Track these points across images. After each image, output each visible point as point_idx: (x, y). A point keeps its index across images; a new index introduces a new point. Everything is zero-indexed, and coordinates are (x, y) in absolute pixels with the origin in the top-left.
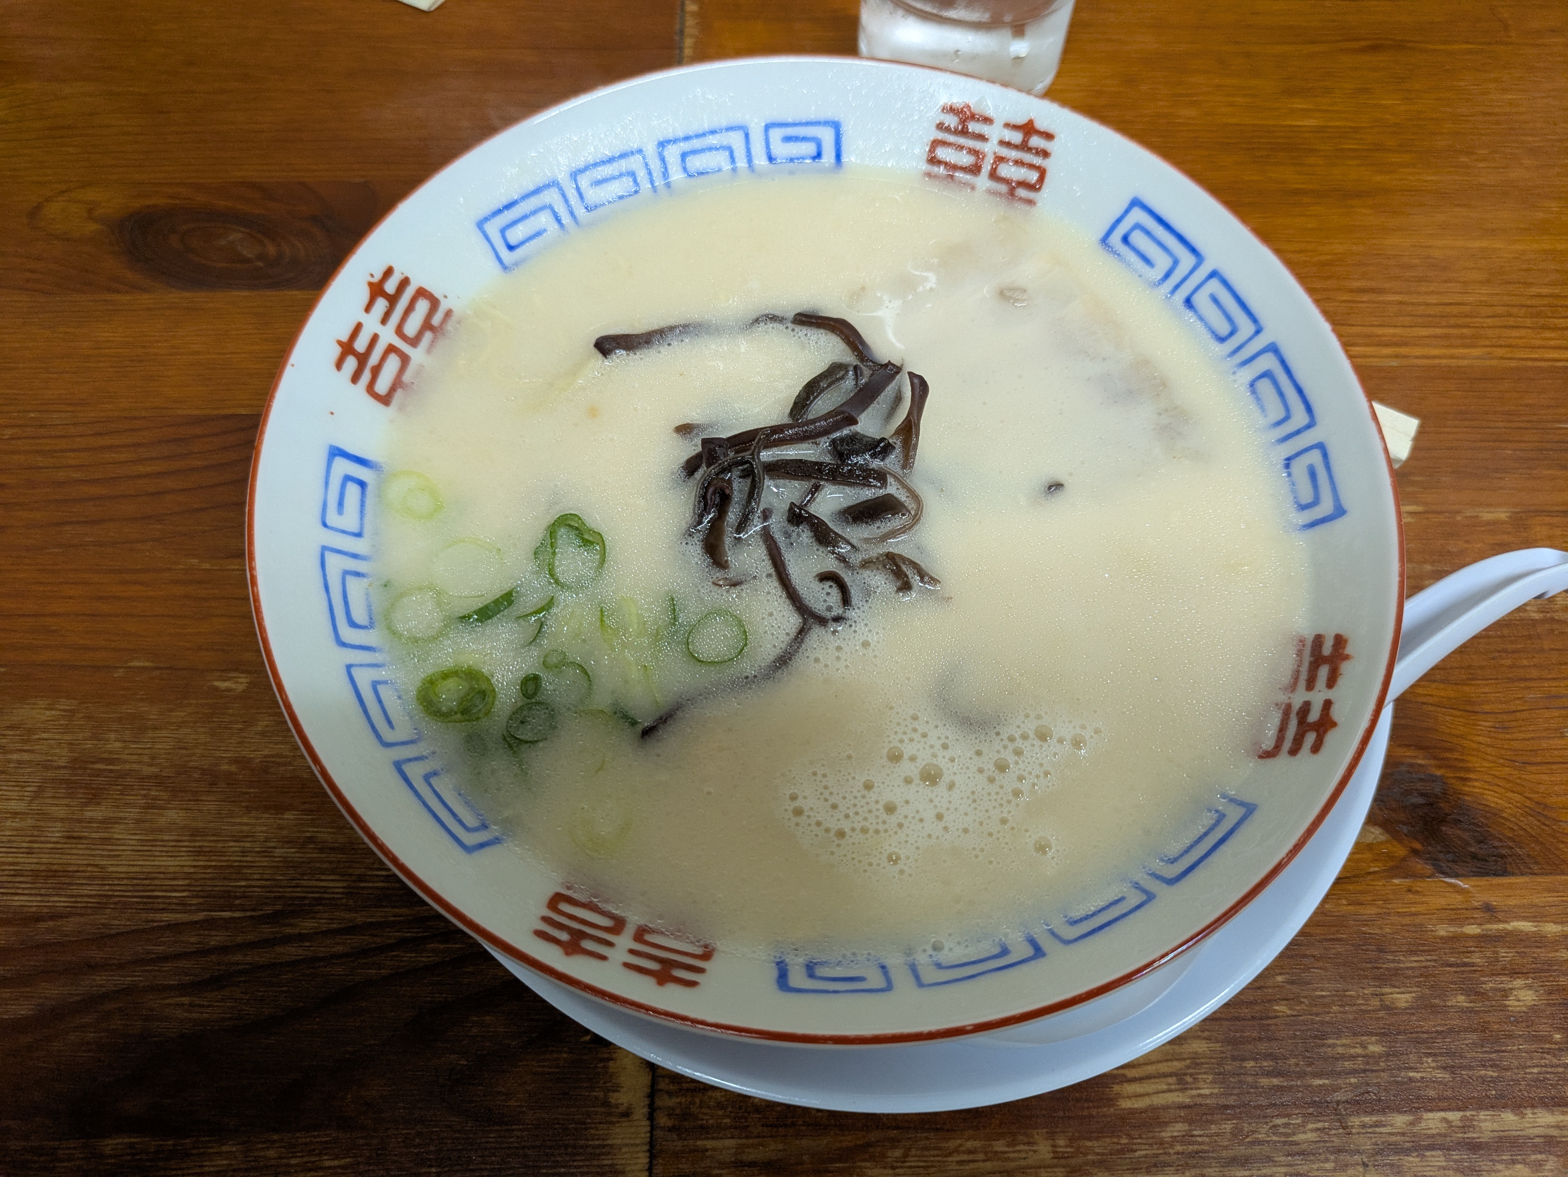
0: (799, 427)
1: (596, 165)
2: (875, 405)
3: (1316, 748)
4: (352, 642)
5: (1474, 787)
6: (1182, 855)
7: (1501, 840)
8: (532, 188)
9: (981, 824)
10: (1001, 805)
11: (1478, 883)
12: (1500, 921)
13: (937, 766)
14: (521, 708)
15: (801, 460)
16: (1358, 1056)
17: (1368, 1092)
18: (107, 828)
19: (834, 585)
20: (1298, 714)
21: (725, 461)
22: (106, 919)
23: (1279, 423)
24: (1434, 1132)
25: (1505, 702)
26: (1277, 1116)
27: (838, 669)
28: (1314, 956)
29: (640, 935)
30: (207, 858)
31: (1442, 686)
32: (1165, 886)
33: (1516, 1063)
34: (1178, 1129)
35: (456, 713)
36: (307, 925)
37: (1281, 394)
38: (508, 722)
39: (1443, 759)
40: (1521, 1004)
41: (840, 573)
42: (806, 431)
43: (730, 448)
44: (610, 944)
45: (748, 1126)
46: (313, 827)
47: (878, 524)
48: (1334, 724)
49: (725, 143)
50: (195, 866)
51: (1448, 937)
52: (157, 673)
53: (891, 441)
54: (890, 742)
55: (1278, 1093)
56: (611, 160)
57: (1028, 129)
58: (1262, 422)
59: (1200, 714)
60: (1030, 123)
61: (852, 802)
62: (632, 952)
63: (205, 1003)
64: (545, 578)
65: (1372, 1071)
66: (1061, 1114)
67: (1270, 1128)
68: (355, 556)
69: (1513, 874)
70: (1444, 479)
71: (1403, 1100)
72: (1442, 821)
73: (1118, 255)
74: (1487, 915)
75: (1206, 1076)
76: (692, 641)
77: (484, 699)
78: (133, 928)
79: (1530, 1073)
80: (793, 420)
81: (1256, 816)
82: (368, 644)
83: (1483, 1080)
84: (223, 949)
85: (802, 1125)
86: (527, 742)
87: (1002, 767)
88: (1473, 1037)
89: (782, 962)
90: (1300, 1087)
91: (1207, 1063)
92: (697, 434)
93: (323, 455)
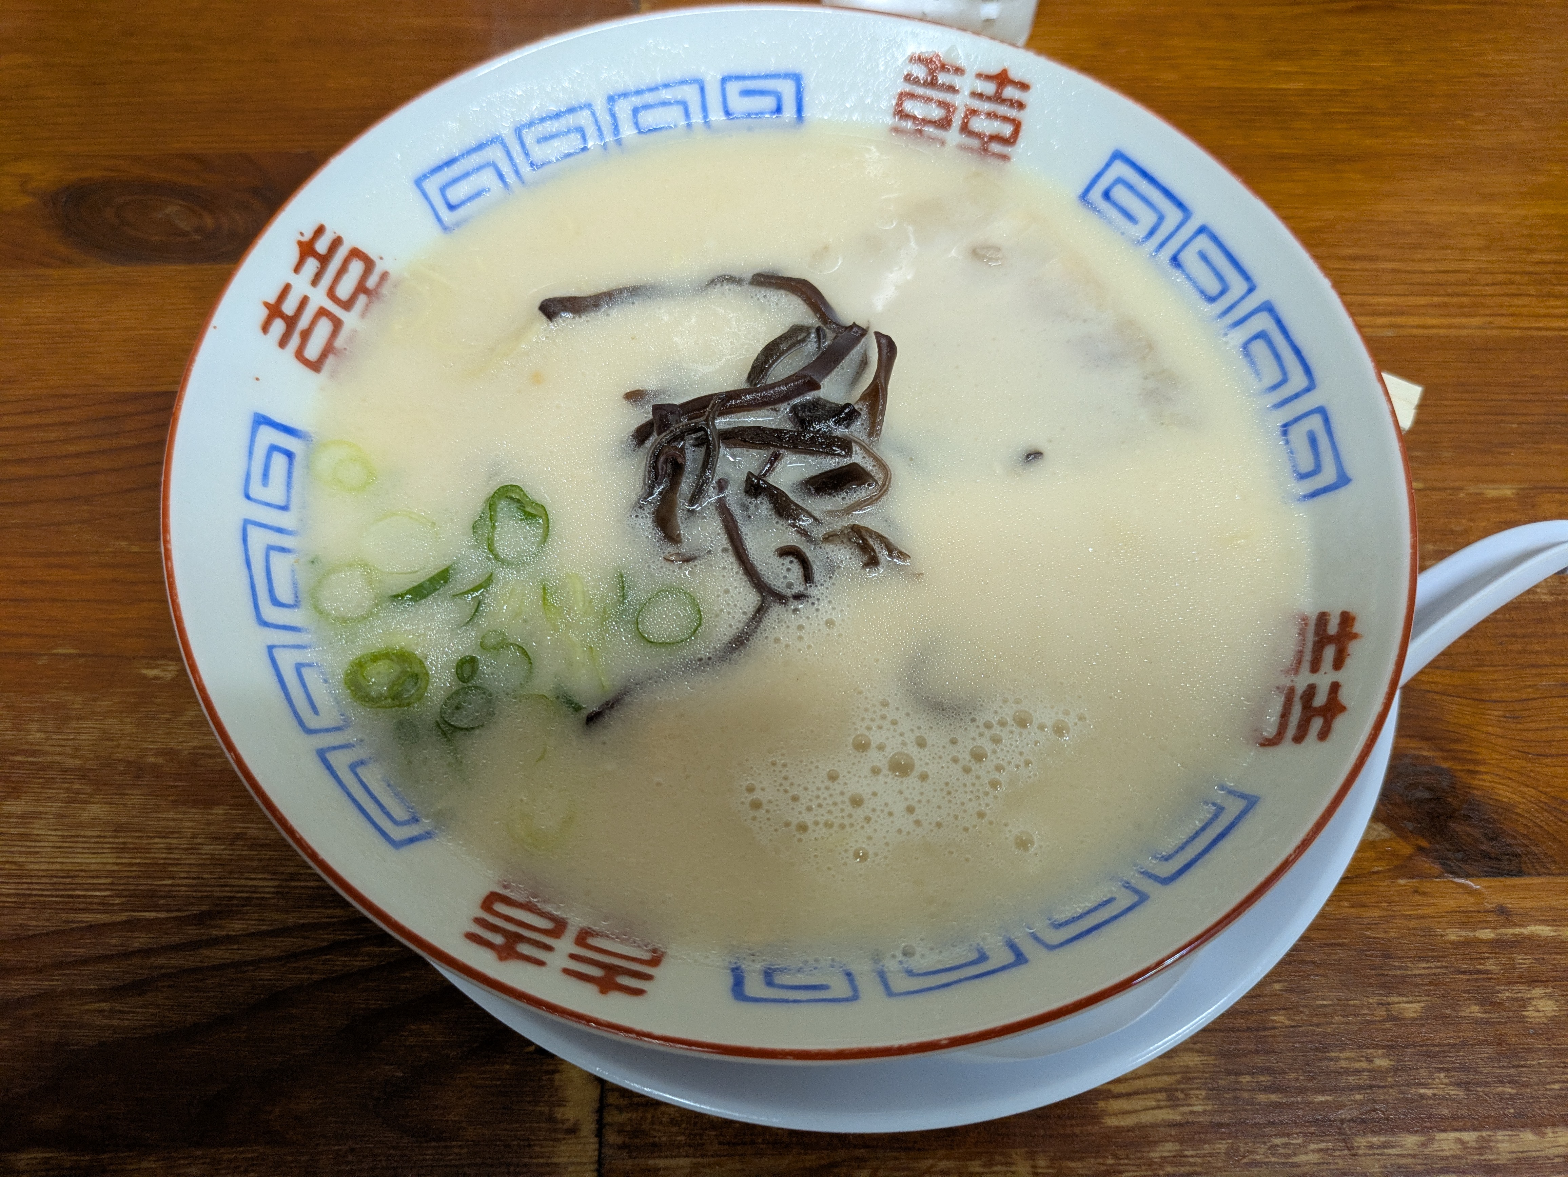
0: (757, 392)
1: (542, 120)
2: (838, 370)
3: (1323, 735)
4: (274, 622)
5: (1484, 780)
6: (1177, 852)
7: (1515, 838)
8: (473, 143)
9: (956, 817)
10: (978, 798)
11: (1489, 884)
12: (1516, 925)
13: (907, 755)
14: (457, 693)
15: (759, 427)
16: (1364, 1070)
17: (1375, 1110)
18: (25, 823)
19: (795, 561)
20: (1302, 698)
21: (676, 428)
22: (23, 919)
23: (1274, 387)
24: (1448, 1153)
25: (1516, 691)
26: (1275, 1135)
27: (799, 650)
28: (1313, 962)
29: (582, 938)
30: (131, 855)
31: (1448, 672)
32: (1159, 885)
33: (1535, 1078)
34: (1168, 1148)
35: (386, 698)
36: (236, 926)
37: (1277, 356)
38: (442, 708)
39: (1449, 751)
40: (1541, 1014)
41: (801, 547)
42: (765, 396)
43: (683, 415)
44: (549, 948)
45: (704, 1144)
46: (243, 822)
47: (844, 495)
48: (1343, 709)
49: (679, 97)
50: (117, 864)
51: (1459, 942)
52: (82, 660)
53: (856, 407)
54: (856, 729)
55: (1277, 1111)
56: (558, 115)
57: (1002, 79)
58: (1256, 386)
59: (1195, 699)
60: (1004, 72)
61: (814, 794)
62: (573, 956)
63: (126, 1009)
64: (483, 553)
65: (1379, 1087)
66: (1042, 1132)
67: (1269, 1149)
68: (280, 530)
69: (1530, 874)
70: (1445, 454)
71: (1413, 1119)
72: (1450, 817)
73: (1099, 211)
74: (1501, 919)
75: (1197, 1092)
76: (643, 620)
77: (416, 683)
78: (51, 929)
79: (1551, 1090)
80: (751, 384)
81: (1260, 810)
82: (292, 624)
83: (1501, 1097)
84: (146, 952)
85: (763, 1143)
86: (462, 729)
87: (978, 756)
88: (1488, 1051)
89: (737, 968)
90: (1301, 1103)
91: (1198, 1078)
92: (648, 401)
93: (247, 423)
